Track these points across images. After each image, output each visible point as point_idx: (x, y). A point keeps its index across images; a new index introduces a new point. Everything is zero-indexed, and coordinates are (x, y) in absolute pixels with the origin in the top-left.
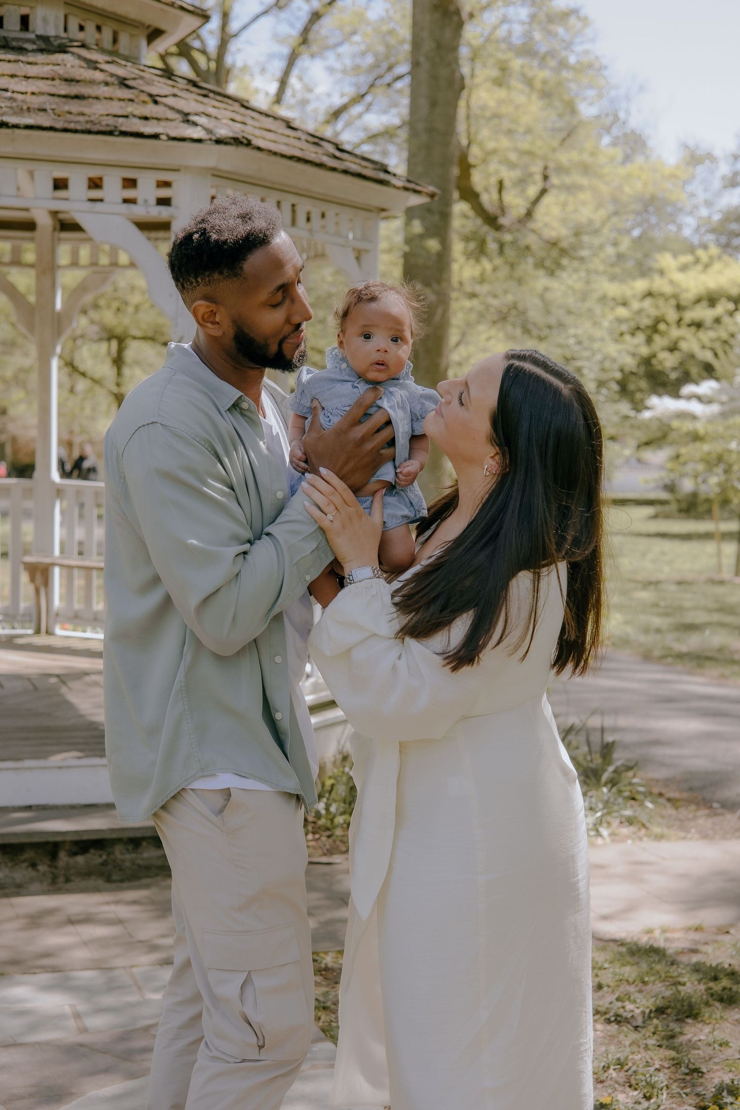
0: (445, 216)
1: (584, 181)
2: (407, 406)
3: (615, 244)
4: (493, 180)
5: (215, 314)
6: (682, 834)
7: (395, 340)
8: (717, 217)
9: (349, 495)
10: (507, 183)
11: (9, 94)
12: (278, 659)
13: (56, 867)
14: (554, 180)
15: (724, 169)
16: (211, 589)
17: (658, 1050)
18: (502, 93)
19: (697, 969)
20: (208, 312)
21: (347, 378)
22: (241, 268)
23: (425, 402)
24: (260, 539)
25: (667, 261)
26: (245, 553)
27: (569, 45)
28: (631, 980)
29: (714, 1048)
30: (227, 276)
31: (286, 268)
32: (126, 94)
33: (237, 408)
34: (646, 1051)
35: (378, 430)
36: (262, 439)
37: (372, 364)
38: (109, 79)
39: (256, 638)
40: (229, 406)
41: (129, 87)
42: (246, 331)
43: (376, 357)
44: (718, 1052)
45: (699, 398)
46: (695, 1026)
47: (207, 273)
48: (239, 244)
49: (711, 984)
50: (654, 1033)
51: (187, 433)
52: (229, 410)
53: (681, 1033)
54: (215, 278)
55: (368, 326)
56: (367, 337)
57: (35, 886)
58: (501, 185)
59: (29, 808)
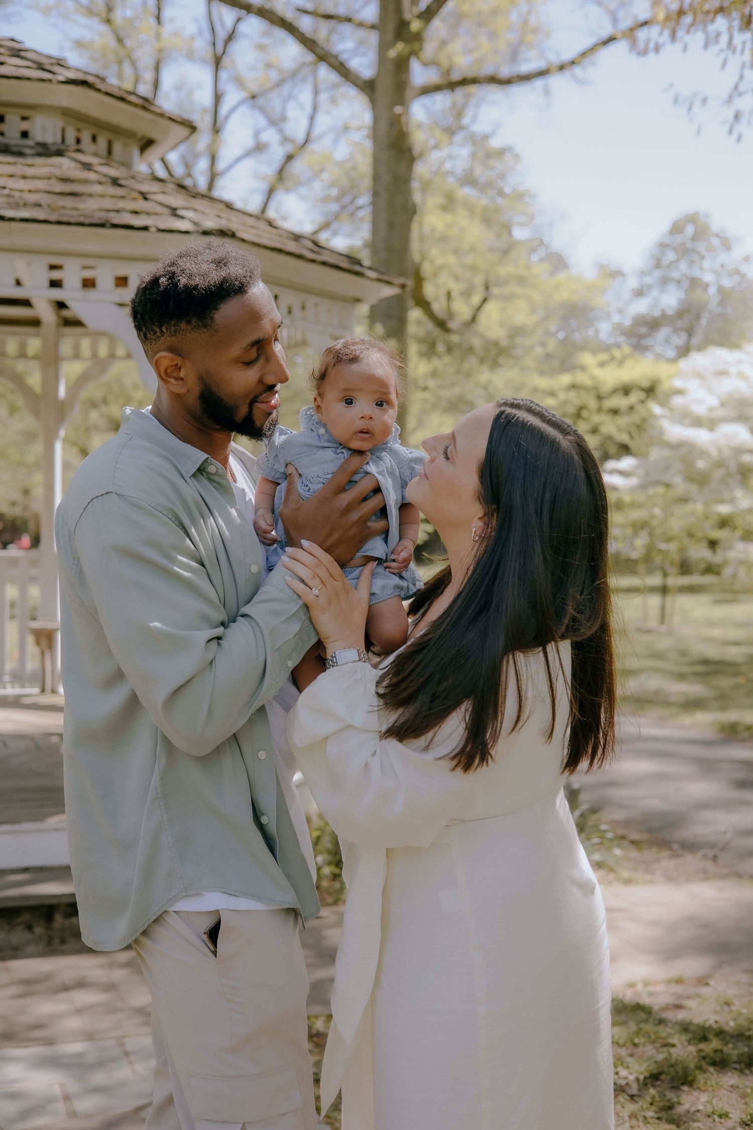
0: (402, 321)
1: (519, 291)
2: (397, 472)
3: (543, 344)
4: (443, 292)
5: (180, 368)
6: (648, 877)
7: (380, 404)
8: (628, 322)
9: (335, 568)
10: (455, 294)
11: (6, 192)
12: (262, 755)
13: (51, 929)
14: (495, 291)
15: (633, 283)
16: (181, 680)
17: (659, 1124)
18: (448, 218)
19: (685, 1028)
20: (172, 366)
21: (327, 444)
22: (212, 318)
23: (415, 466)
24: (234, 621)
25: (587, 359)
26: (219, 638)
27: (502, 177)
28: (621, 1042)
29: (714, 1120)
30: (195, 326)
31: (263, 322)
32: (118, 191)
33: (203, 473)
34: (645, 1125)
35: (365, 499)
36: (233, 505)
37: (355, 433)
38: (103, 179)
39: (236, 732)
40: (194, 470)
41: (120, 186)
42: (214, 389)
43: (360, 425)
44: (719, 1125)
45: (622, 473)
46: (691, 1094)
47: (173, 322)
48: (211, 292)
49: (702, 1046)
50: (651, 1104)
51: (146, 503)
52: (194, 475)
53: (679, 1103)
54: (182, 328)
55: (350, 390)
56: (349, 402)
57: (31, 948)
58: (449, 295)
59: (26, 870)
